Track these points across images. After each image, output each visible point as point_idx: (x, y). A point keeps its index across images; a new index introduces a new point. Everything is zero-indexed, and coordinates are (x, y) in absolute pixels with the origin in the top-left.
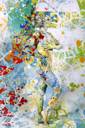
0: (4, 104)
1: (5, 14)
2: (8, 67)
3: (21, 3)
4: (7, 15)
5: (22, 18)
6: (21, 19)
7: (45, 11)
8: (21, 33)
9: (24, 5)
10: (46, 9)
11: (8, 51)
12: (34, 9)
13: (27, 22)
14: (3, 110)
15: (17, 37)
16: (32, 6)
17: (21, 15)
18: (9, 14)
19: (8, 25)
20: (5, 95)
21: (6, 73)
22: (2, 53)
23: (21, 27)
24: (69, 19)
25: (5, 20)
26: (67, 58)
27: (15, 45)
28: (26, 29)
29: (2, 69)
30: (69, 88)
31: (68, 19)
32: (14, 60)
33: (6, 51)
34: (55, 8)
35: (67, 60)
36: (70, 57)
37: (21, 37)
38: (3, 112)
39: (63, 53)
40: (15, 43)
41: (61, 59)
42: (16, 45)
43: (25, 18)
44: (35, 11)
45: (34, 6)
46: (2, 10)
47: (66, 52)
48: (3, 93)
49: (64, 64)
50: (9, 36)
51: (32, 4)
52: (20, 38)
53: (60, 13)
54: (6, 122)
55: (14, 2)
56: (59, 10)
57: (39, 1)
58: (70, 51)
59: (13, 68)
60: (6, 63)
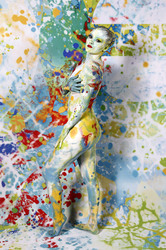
0: (37, 202)
1: (33, 30)
2: (42, 132)
3: (64, 9)
4: (38, 32)
5: (67, 36)
6: (64, 39)
7: (111, 22)
8: (66, 66)
9: (69, 13)
10: (113, 19)
11: (40, 102)
12: (90, 20)
13: (76, 45)
14: (36, 214)
15: (57, 74)
16: (86, 15)
17: (66, 32)
18: (42, 31)
19: (40, 51)
20: (38, 186)
21: (38, 144)
22: (29, 106)
23: (66, 54)
24: (157, 37)
25: (33, 42)
26: (154, 112)
27: (54, 89)
28: (75, 59)
29: (31, 136)
30: (158, 168)
31: (154, 38)
32: (54, 118)
33: (36, 102)
34: (131, 18)
35: (154, 116)
36: (160, 111)
37: (65, 75)
38: (37, 218)
39: (147, 103)
40: (55, 85)
41: (142, 114)
42: (57, 90)
43: (73, 38)
44: (92, 23)
45: (89, 14)
46: (28, 22)
47: (152, 102)
48: (34, 181)
49: (148, 123)
50: (42, 74)
51: (85, 10)
52: (63, 77)
53: (140, 27)
54: (47, 238)
55: (51, 7)
56: (137, 22)
57: (98, 4)
58: (160, 99)
59: (53, 134)
60: (37, 125)
